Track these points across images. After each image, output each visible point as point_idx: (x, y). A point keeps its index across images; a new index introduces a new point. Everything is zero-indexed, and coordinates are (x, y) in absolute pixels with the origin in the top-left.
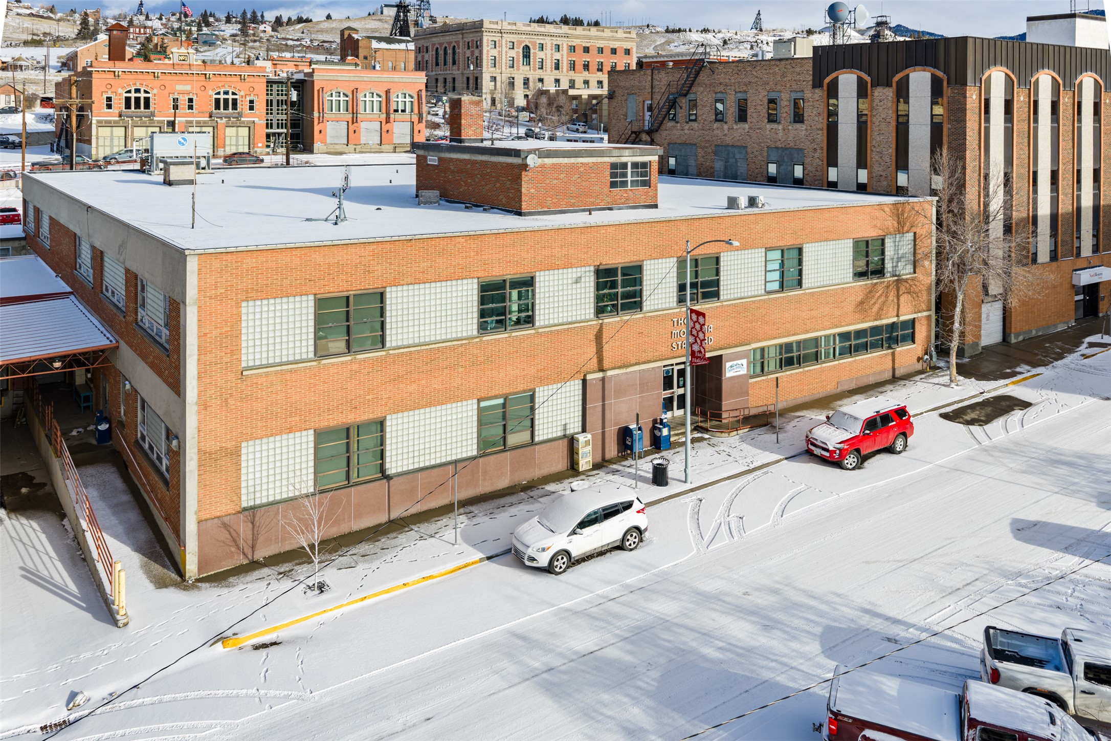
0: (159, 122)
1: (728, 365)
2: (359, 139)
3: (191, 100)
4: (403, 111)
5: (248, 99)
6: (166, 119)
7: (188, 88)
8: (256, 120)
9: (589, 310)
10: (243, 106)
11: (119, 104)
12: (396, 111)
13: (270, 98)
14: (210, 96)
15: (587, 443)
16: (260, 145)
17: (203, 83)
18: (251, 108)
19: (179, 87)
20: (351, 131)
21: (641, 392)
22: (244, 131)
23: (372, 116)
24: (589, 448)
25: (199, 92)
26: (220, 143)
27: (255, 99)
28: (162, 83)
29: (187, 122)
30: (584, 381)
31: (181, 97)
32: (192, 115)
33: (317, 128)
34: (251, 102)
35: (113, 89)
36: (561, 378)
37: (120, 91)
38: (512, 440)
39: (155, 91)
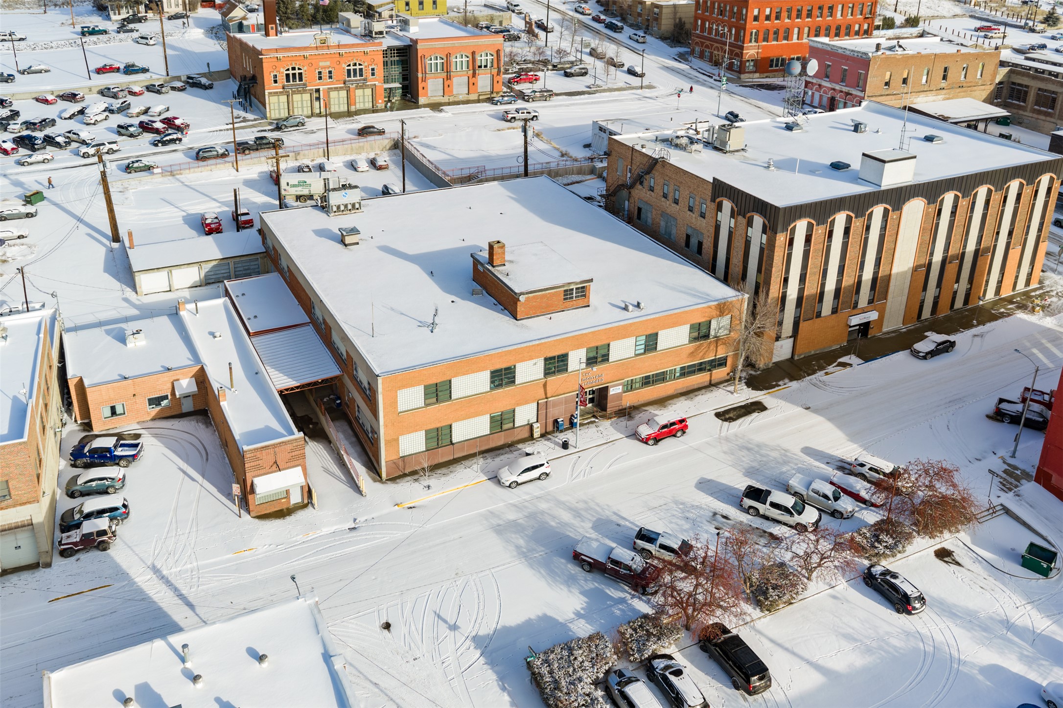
0: (309, 90)
1: (611, 389)
2: (452, 92)
3: (330, 72)
4: (486, 66)
5: (370, 67)
6: (314, 88)
7: (328, 63)
8: (377, 83)
9: (542, 376)
10: (367, 73)
11: (282, 79)
12: (480, 67)
13: (386, 59)
14: (344, 68)
15: (538, 427)
16: (380, 101)
17: (338, 59)
18: (373, 74)
19: (322, 64)
20: (446, 86)
21: (565, 404)
22: (368, 92)
23: (461, 73)
24: (539, 429)
25: (335, 65)
26: (352, 102)
27: (375, 67)
28: (310, 61)
29: (329, 88)
30: (538, 403)
31: (323, 71)
32: (332, 83)
33: (421, 85)
34: (373, 69)
35: (277, 69)
36: (527, 402)
37: (282, 70)
38: (505, 427)
39: (305, 68)
